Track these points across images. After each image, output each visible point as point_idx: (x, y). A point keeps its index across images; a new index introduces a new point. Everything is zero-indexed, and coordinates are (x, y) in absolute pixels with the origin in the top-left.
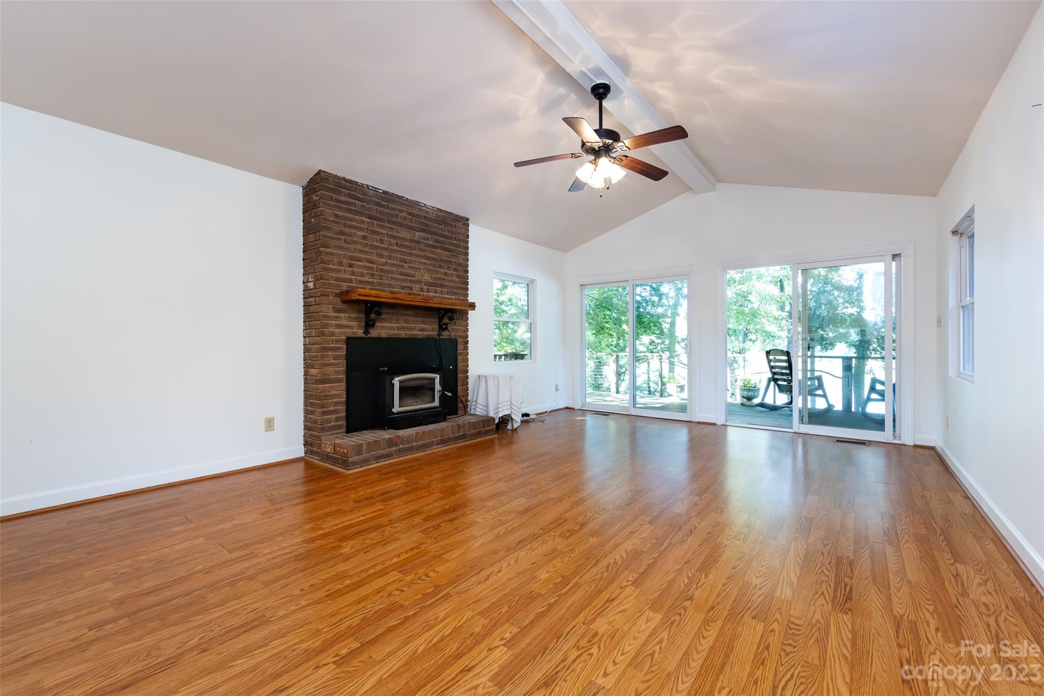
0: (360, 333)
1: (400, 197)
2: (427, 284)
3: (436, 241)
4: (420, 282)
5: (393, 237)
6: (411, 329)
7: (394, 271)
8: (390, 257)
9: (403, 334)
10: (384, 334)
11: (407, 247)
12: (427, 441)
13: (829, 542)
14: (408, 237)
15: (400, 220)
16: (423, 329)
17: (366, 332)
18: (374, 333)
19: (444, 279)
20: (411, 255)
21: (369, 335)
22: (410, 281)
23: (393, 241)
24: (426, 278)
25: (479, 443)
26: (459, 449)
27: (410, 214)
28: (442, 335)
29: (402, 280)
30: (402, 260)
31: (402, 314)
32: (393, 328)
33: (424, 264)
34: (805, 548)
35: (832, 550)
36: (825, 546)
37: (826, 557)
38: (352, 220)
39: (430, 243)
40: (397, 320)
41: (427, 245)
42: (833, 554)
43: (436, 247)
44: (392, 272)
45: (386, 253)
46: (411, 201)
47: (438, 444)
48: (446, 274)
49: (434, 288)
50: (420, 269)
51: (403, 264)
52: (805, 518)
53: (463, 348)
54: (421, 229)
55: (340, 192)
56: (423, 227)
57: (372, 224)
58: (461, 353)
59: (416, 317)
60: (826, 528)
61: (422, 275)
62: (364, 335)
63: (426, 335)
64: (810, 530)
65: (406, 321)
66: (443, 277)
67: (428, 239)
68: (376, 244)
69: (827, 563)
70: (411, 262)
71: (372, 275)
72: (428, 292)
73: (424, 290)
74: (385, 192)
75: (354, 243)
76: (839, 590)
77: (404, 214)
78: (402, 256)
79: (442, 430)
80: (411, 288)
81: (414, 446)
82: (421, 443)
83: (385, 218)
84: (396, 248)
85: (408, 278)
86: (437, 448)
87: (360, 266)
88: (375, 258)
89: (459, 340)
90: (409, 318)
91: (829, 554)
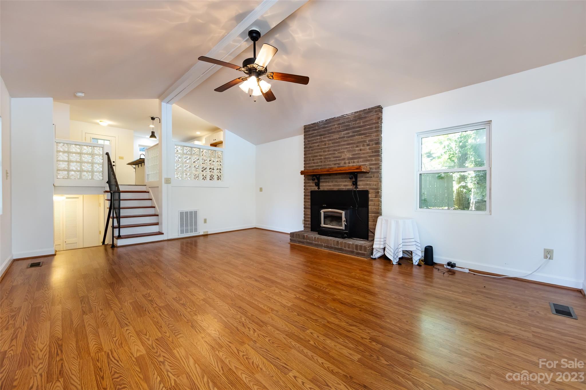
0: (316, 188)
1: (334, 118)
2: (349, 159)
3: (353, 132)
4: (344, 159)
5: (330, 140)
6: (339, 185)
7: (330, 157)
8: (329, 151)
9: (336, 188)
10: (326, 188)
11: (337, 143)
12: (320, 243)
13: (101, 317)
14: (338, 137)
15: (333, 130)
16: (345, 185)
17: (319, 188)
18: (322, 189)
19: (360, 153)
20: (339, 146)
21: (320, 190)
22: (339, 160)
23: (330, 142)
24: (348, 156)
25: (338, 255)
26: (329, 254)
27: (339, 124)
28: (358, 188)
29: (334, 161)
30: (334, 150)
31: (334, 178)
32: (330, 186)
33: (347, 148)
34: (112, 307)
35: (97, 314)
36: (102, 314)
37: (99, 309)
38: (313, 140)
39: (351, 134)
40: (332, 181)
41: (349, 137)
42: (96, 312)
43: (354, 136)
44: (330, 158)
45: (327, 150)
46: (339, 117)
47: (325, 247)
48: (361, 150)
49: (352, 161)
50: (344, 152)
51: (334, 152)
52: (127, 324)
53: (374, 197)
54: (344, 129)
55: (309, 131)
56: (345, 128)
57: (321, 138)
58: (372, 200)
59: (342, 179)
60: (108, 325)
61: (345, 155)
62: (317, 190)
63: (348, 189)
64: (117, 318)
65: (336, 181)
66: (360, 152)
67: (349, 133)
68: (323, 147)
69: (97, 307)
70: (339, 150)
71: (321, 162)
72: (349, 163)
73: (346, 163)
74: (326, 121)
75: (315, 149)
76: (87, 301)
77: (336, 126)
78: (334, 148)
79: (328, 240)
80: (339, 164)
81: (312, 243)
82: (316, 243)
83: (326, 132)
84: (332, 145)
85: (338, 159)
86: (324, 249)
87: (317, 159)
88: (322, 153)
89: (371, 191)
90: (338, 180)
91: (98, 311)
